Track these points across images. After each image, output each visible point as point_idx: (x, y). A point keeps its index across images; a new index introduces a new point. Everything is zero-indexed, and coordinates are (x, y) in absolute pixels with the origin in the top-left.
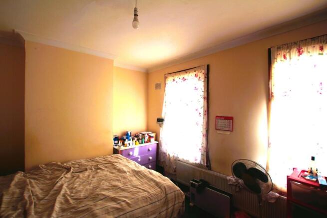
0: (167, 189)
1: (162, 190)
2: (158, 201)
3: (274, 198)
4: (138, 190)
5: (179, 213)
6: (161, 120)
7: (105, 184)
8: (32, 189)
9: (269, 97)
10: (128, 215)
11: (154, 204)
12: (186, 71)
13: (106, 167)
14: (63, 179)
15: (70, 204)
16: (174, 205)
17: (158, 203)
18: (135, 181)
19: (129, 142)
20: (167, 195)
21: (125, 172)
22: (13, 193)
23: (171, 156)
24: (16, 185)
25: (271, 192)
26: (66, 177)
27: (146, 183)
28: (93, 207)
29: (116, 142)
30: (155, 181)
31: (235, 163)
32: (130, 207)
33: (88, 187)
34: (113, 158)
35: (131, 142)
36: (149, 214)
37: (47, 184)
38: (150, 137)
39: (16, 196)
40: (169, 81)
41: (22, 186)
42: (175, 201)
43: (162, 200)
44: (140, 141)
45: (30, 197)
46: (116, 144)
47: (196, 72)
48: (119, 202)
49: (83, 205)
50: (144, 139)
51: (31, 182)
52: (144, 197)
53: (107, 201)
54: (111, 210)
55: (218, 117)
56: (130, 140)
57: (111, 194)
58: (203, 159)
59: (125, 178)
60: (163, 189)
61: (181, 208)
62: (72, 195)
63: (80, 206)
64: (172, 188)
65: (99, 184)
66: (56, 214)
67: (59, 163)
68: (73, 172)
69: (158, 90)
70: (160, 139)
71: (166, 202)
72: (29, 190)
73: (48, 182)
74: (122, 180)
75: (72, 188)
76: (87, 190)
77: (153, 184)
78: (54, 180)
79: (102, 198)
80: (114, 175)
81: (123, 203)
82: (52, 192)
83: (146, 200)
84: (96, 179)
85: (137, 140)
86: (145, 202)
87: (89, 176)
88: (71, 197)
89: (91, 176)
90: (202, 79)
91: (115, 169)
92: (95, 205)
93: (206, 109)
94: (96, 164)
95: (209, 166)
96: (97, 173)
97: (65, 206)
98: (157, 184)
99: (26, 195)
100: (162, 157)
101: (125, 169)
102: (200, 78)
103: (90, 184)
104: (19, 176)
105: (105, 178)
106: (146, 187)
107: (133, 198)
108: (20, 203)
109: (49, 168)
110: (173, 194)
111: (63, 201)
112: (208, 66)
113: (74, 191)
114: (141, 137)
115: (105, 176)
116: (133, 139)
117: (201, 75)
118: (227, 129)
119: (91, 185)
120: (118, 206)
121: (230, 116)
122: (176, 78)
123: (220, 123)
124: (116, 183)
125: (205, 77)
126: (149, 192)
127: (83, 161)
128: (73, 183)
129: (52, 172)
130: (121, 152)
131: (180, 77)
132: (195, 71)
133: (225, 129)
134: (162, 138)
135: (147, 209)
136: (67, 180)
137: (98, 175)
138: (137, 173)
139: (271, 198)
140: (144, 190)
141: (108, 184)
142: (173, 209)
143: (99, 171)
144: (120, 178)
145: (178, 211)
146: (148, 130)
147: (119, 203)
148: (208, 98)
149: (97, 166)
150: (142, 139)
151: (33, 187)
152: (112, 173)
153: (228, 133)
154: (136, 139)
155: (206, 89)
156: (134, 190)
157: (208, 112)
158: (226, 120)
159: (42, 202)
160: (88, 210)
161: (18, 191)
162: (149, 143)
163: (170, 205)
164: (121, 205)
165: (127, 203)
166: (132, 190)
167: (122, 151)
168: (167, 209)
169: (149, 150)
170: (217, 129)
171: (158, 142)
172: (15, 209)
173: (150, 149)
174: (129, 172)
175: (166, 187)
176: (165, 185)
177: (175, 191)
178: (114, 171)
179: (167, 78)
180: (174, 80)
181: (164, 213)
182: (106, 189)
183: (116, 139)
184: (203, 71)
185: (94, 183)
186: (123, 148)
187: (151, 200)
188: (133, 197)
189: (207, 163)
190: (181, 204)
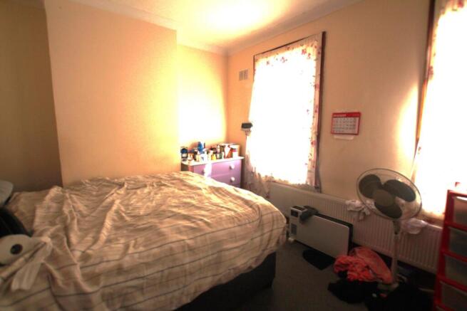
0: (261, 209)
1: (254, 209)
2: (249, 223)
3: (417, 227)
4: (220, 208)
5: (278, 242)
6: (247, 126)
7: (174, 202)
8: (74, 204)
9: (425, 74)
10: (208, 236)
11: (244, 227)
12: (287, 46)
13: (173, 184)
14: (115, 195)
15: (126, 221)
16: (272, 231)
17: (248, 225)
18: (215, 199)
19: (202, 155)
20: (262, 216)
21: (200, 189)
22: (49, 208)
23: (263, 176)
24: (53, 200)
25: (414, 219)
26: (118, 194)
27: (231, 201)
28: (158, 224)
29: (184, 155)
30: (243, 199)
31: (363, 176)
32: (211, 227)
33: (149, 204)
34: (182, 175)
35: (205, 155)
36: (238, 238)
37: (93, 200)
38: (232, 150)
39: (52, 210)
40: (261, 64)
41: (60, 201)
42: (273, 225)
43: (255, 223)
44: (218, 155)
45: (71, 212)
46: (184, 159)
47: (304, 47)
48: (194, 220)
49: (145, 222)
50: (223, 153)
51: (71, 197)
52: (229, 216)
53: (178, 219)
54: (183, 229)
55: (336, 115)
56: (204, 153)
57: (183, 211)
58: (309, 178)
59: (199, 195)
60: (257, 209)
61: (281, 237)
62: (128, 212)
63: (140, 223)
64: (269, 209)
65: (164, 201)
66: (108, 232)
67: (108, 179)
68: (127, 189)
69: (243, 81)
70: (247, 153)
71: (261, 225)
72: (69, 204)
73: (94, 198)
74: (196, 197)
75: (128, 205)
76: (148, 207)
77: (240, 202)
78: (102, 197)
79: (170, 215)
80: (185, 192)
81: (199, 222)
82: (100, 208)
83: (232, 220)
84: (159, 195)
85: (214, 153)
86: (231, 223)
87: (149, 193)
88: (126, 213)
89: (152, 194)
90: (314, 57)
91: (185, 185)
92: (161, 223)
93: (317, 103)
94: (158, 180)
95: (318, 188)
96: (161, 189)
97: (119, 224)
98: (247, 202)
99: (66, 210)
100: (249, 178)
101: (199, 185)
102: (309, 54)
103: (152, 201)
104: (55, 191)
105: (171, 195)
106: (231, 205)
107: (213, 218)
108: (58, 219)
109: (95, 183)
110: (271, 215)
111: (116, 218)
112: (324, 34)
113: (131, 208)
114: (219, 150)
115: (173, 192)
116: (208, 153)
117: (312, 51)
118: (350, 131)
119: (154, 202)
120: (192, 225)
121: (356, 111)
122: (272, 58)
123: (339, 123)
124: (188, 200)
125: (319, 53)
126: (235, 212)
127: (140, 177)
128: (129, 199)
129: (99, 189)
130: (193, 169)
131: (277, 56)
132: (302, 45)
133: (346, 131)
134: (249, 151)
135: (234, 232)
136: (119, 196)
137: (161, 191)
138: (216, 190)
139: (413, 228)
140: (229, 209)
141: (177, 201)
142: (271, 236)
143: (163, 187)
144: (194, 195)
145: (276, 239)
146: (228, 141)
147: (194, 222)
148: (321, 86)
149: (160, 182)
150: (220, 152)
151: (74, 202)
152: (182, 190)
153: (352, 138)
154: (212, 152)
155: (319, 73)
156: (214, 208)
157: (320, 109)
158: (349, 118)
159: (87, 219)
160: (150, 228)
161: (54, 205)
162: (231, 159)
163: (266, 230)
164: (198, 224)
165: (206, 222)
166: (211, 208)
167: (193, 167)
168: (262, 235)
169: (230, 168)
170: (333, 133)
171: (242, 158)
172: (52, 224)
173: (233, 167)
174: (205, 189)
175: (260, 206)
176: (258, 204)
177: (272, 213)
178: (183, 188)
179: (257, 60)
180: (268, 63)
181: (258, 239)
182: (175, 207)
183: (184, 151)
184: (316, 43)
185: (157, 200)
186: (193, 163)
187: (239, 221)
188: (214, 216)
189: (316, 184)
190: (281, 230)
